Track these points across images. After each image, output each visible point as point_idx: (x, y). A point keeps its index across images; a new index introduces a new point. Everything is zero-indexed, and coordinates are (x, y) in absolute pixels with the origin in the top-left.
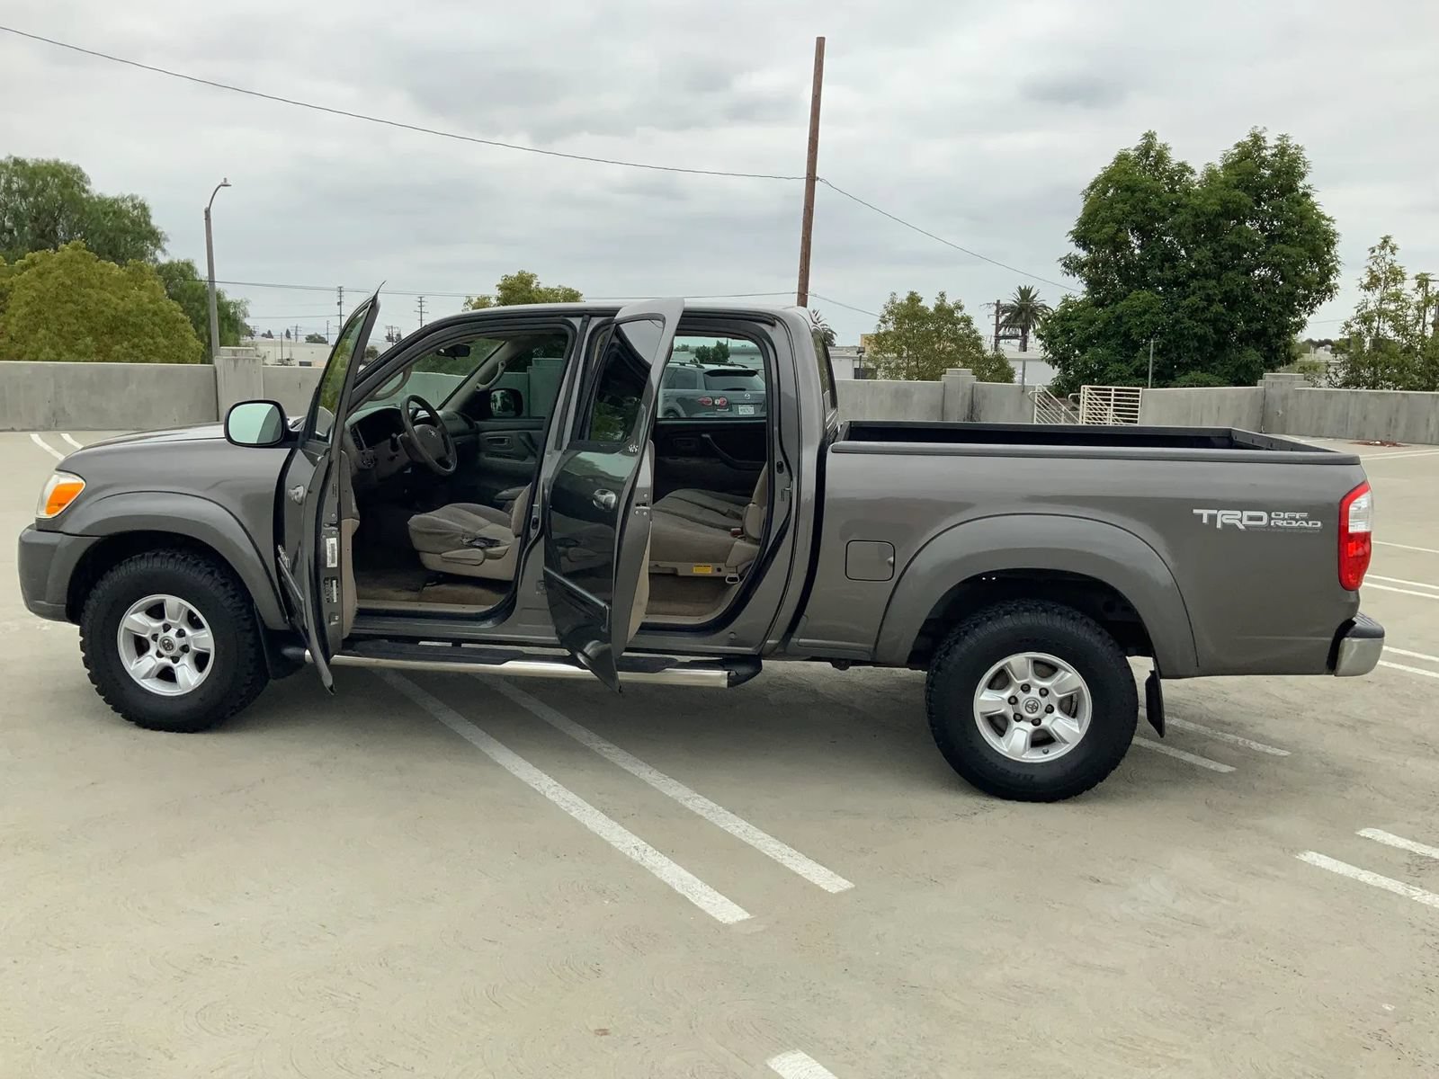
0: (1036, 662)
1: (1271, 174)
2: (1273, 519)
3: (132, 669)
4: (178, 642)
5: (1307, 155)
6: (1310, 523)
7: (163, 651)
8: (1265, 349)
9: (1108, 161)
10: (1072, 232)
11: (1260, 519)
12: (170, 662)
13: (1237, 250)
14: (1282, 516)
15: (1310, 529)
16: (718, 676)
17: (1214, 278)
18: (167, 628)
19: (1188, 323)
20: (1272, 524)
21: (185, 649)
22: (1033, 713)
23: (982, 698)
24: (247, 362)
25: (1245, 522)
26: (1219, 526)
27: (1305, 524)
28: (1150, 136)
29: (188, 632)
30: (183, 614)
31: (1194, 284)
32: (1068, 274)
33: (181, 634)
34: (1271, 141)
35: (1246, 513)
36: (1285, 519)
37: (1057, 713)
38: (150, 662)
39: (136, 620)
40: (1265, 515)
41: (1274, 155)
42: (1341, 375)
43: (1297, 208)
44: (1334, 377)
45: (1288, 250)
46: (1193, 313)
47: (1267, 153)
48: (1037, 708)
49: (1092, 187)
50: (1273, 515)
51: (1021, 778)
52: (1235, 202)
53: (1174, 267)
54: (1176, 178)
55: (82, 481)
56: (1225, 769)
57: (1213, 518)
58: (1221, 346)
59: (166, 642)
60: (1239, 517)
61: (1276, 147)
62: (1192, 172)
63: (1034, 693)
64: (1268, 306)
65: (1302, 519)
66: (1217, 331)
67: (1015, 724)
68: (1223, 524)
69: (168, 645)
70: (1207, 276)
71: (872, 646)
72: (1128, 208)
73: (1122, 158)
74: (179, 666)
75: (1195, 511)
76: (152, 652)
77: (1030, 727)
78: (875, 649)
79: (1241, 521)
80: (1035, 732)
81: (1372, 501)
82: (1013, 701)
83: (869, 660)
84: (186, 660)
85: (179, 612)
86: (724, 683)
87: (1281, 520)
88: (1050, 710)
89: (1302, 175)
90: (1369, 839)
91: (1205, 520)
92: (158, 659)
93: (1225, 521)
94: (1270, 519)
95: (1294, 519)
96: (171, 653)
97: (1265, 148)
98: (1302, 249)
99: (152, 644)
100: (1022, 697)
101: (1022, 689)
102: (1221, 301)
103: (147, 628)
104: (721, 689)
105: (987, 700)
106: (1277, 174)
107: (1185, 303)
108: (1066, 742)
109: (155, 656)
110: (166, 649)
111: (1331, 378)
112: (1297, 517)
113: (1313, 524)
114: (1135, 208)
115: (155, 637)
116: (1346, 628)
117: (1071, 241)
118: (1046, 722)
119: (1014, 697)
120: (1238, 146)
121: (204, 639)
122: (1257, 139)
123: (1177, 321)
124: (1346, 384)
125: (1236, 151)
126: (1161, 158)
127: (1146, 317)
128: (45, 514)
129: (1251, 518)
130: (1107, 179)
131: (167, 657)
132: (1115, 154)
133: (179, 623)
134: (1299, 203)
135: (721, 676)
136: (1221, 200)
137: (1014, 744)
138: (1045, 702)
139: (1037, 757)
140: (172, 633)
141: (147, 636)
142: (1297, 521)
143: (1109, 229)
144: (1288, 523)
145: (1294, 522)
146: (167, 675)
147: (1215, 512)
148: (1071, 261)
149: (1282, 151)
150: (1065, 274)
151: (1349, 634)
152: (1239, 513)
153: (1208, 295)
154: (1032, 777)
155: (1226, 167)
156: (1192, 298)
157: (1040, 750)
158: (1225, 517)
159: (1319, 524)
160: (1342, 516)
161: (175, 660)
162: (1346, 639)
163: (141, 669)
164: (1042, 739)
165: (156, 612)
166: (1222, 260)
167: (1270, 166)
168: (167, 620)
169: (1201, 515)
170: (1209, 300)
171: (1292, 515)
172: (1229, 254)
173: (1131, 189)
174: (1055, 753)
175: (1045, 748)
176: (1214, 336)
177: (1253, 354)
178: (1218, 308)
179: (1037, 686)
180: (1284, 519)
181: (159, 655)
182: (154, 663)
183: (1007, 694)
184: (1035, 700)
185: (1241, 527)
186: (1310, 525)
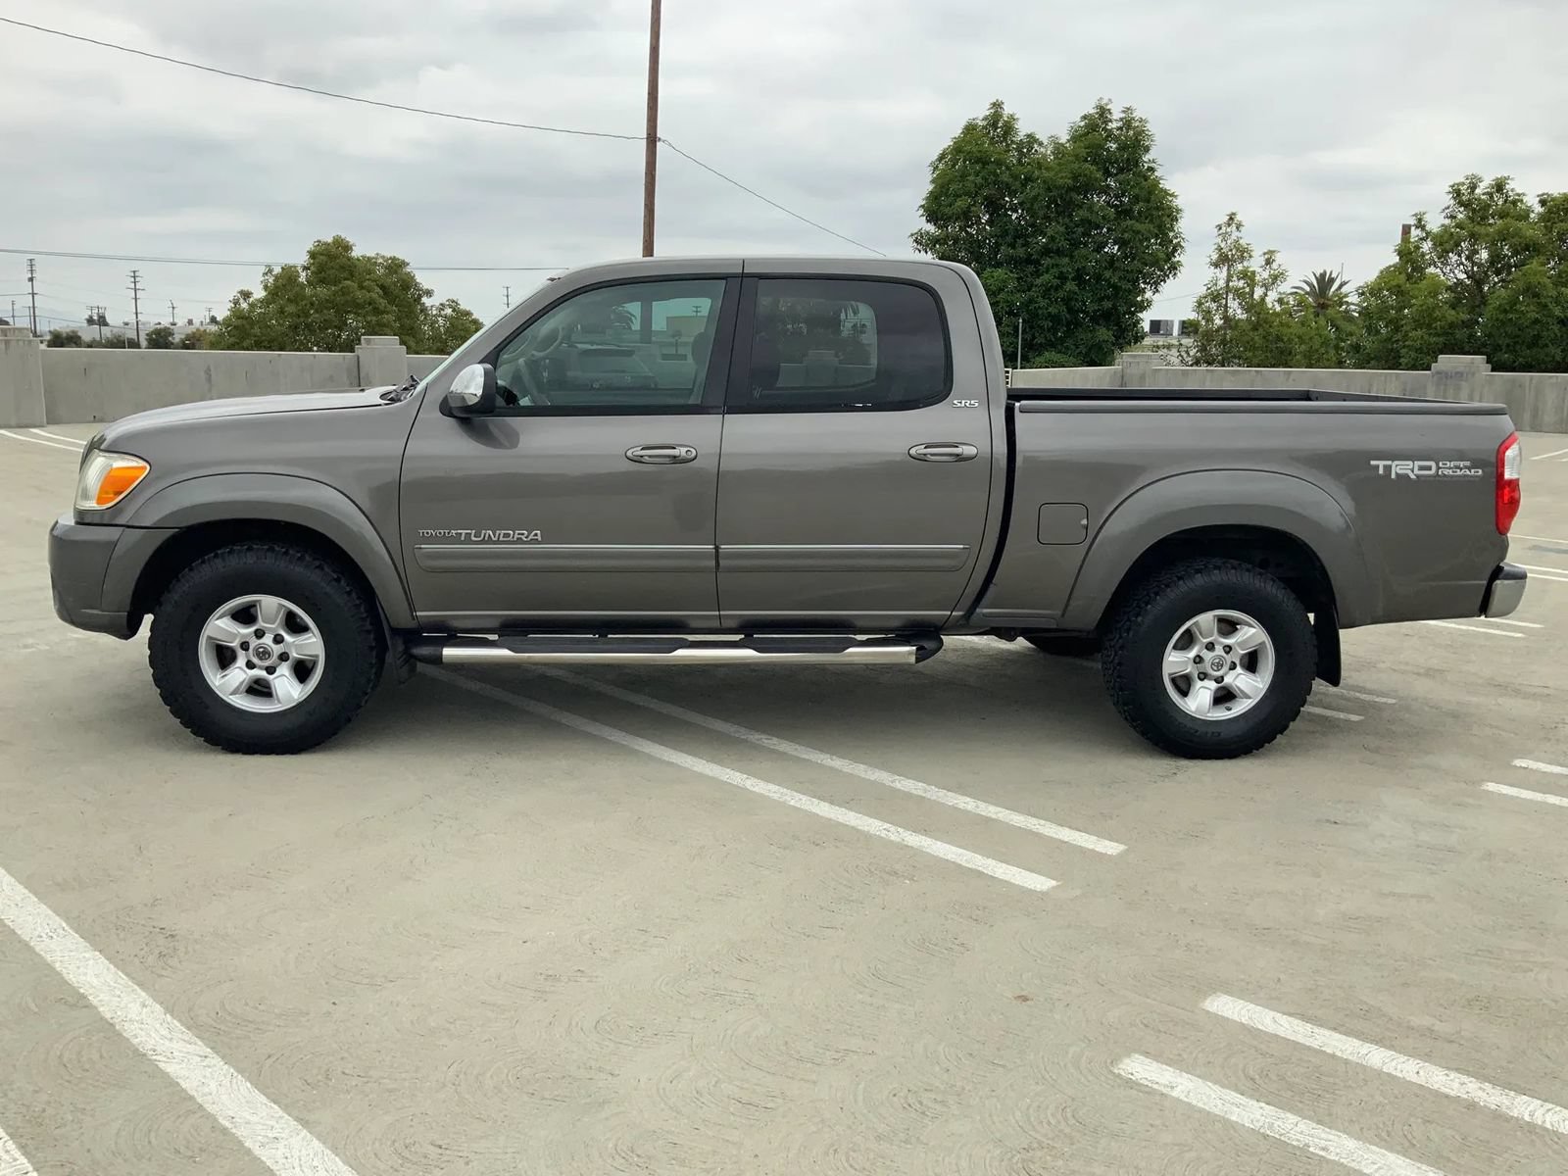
0: (1221, 620)
1: (1116, 148)
2: (1441, 468)
3: (217, 684)
4: (277, 649)
5: (1151, 128)
6: (1473, 471)
7: (255, 660)
8: (1115, 328)
9: (958, 132)
10: (922, 206)
11: (1429, 468)
12: (263, 674)
13: (1089, 224)
14: (1448, 465)
15: (1471, 476)
16: (905, 652)
17: (1066, 256)
18: (259, 634)
19: (1043, 303)
20: (1440, 473)
21: (284, 657)
22: (1219, 670)
23: (1171, 659)
24: (21, 343)
25: (1416, 471)
26: (1393, 476)
27: (1468, 473)
28: (997, 105)
29: (288, 638)
30: (282, 615)
31: (1046, 262)
32: (920, 251)
33: (278, 640)
34: (1117, 114)
35: (1417, 463)
37: (1239, 669)
38: (238, 674)
39: (221, 626)
40: (1433, 464)
41: (1120, 129)
42: (1191, 353)
43: (1144, 183)
44: (1185, 356)
45: (1138, 226)
46: (1047, 291)
47: (1112, 126)
48: (1222, 666)
49: (941, 158)
50: (1441, 465)
51: (1209, 735)
52: (1085, 175)
53: (1026, 244)
54: (1025, 150)
55: (142, 463)
56: (1354, 718)
57: (1388, 468)
58: (1073, 325)
59: (261, 650)
60: (1411, 467)
61: (1121, 119)
62: (1041, 144)
63: (1219, 650)
64: (1119, 284)
65: (1466, 467)
66: (1070, 310)
67: (1199, 684)
68: (1397, 474)
69: (264, 654)
70: (1059, 252)
71: (1060, 613)
72: (979, 180)
73: (970, 129)
74: (276, 678)
75: (1373, 463)
76: (241, 662)
77: (1213, 685)
78: (1063, 615)
79: (1413, 472)
80: (1218, 690)
81: (1520, 449)
82: (1198, 659)
83: (1055, 627)
84: (284, 669)
85: (278, 612)
86: (913, 659)
87: (1448, 469)
88: (1233, 667)
89: (1147, 149)
90: (1524, 768)
91: (1381, 471)
92: (248, 671)
93: (1399, 472)
94: (1438, 468)
95: (1458, 467)
96: (267, 663)
97: (1111, 121)
98: (1151, 226)
99: (241, 654)
100: (1208, 656)
101: (1206, 648)
102: (1073, 279)
103: (234, 636)
104: (910, 665)
105: (1174, 661)
106: (1122, 148)
107: (1038, 281)
108: (1250, 698)
109: (246, 669)
110: (261, 659)
111: (1182, 357)
112: (1461, 466)
113: (1475, 472)
114: (986, 179)
115: (245, 646)
116: (1497, 573)
117: (923, 215)
118: (1228, 680)
119: (1198, 656)
120: (1084, 117)
121: (311, 644)
122: (1103, 112)
123: (1031, 301)
124: (1197, 363)
125: (1083, 124)
126: (1009, 129)
127: (1001, 296)
128: (95, 505)
129: (1421, 468)
130: (958, 149)
131: (261, 668)
132: (963, 123)
133: (276, 627)
134: (1146, 179)
135: (910, 653)
136: (1072, 173)
137: (1199, 702)
138: (1229, 658)
139: (1221, 714)
140: (268, 640)
141: (235, 644)
142: (1461, 469)
143: (961, 204)
144: (1453, 472)
145: (1458, 471)
146: (259, 689)
147: (1389, 463)
148: (922, 237)
149: (1127, 123)
150: (917, 251)
151: (1501, 576)
152: (1410, 463)
153: (1061, 272)
154: (1219, 734)
155: (1074, 139)
156: (1046, 277)
157: (1222, 707)
158: (1399, 468)
159: (1480, 471)
160: (1500, 463)
161: (271, 670)
162: (1498, 582)
163: (228, 684)
164: (1224, 696)
165: (245, 616)
166: (1074, 236)
167: (1116, 139)
168: (261, 624)
169: (1378, 466)
170: (1062, 277)
171: (1457, 463)
172: (1080, 230)
173: (983, 161)
174: (1240, 707)
175: (1227, 705)
176: (1068, 316)
177: (1104, 334)
178: (1071, 286)
179: (1221, 643)
180: (1450, 468)
181: (250, 665)
182: (245, 676)
183: (1192, 654)
184: (1220, 657)
185: (1413, 477)
186: (1473, 473)
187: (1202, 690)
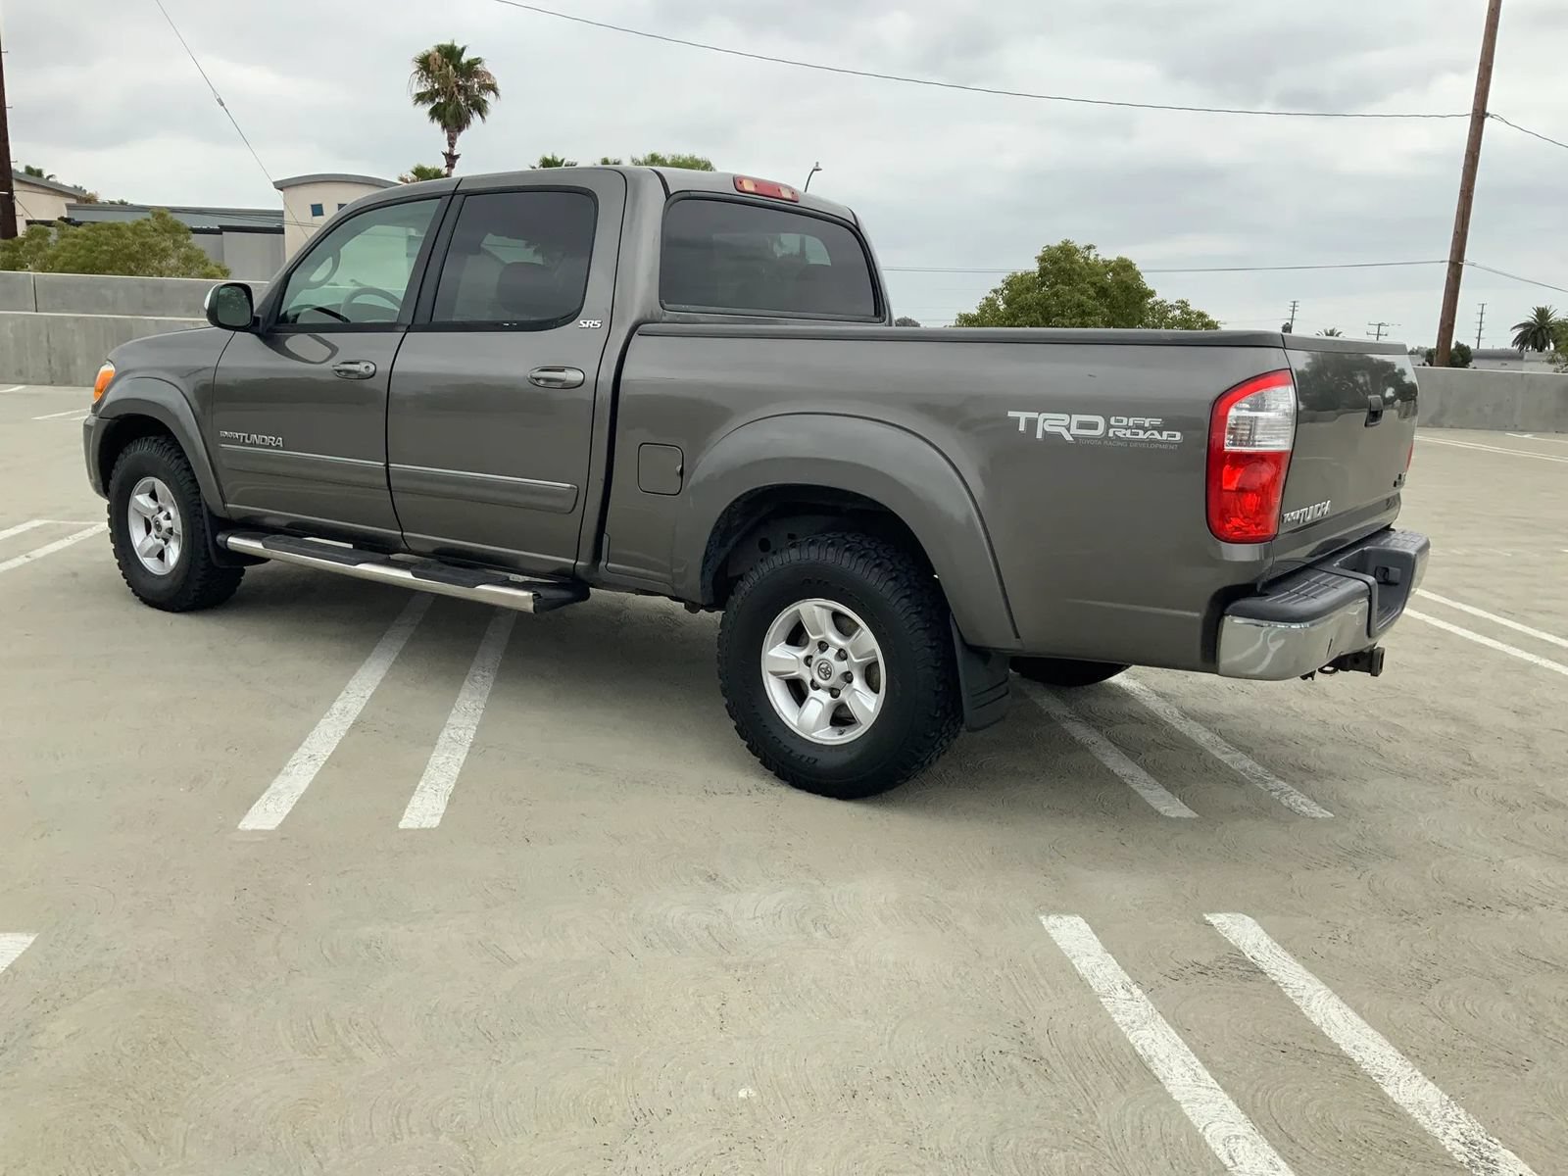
0: (830, 614)
2: (1113, 427)
3: (139, 548)
6: (1165, 433)
11: (1094, 426)
14: (1125, 423)
15: (1164, 442)
16: (523, 599)
20: (1111, 434)
23: (772, 653)
25: (1074, 430)
26: (1039, 435)
27: (1157, 436)
35: (1076, 418)
36: (1130, 428)
37: (856, 684)
40: (1100, 420)
48: (830, 673)
50: (1112, 421)
56: (1178, 813)
57: (1032, 424)
60: (1066, 423)
63: (831, 653)
65: (1154, 428)
67: (813, 693)
68: (1045, 432)
71: (671, 578)
75: (1011, 414)
77: (828, 699)
79: (1068, 430)
80: (834, 707)
82: (809, 662)
86: (530, 606)
87: (1123, 428)
88: (849, 678)
91: (1021, 427)
93: (1048, 429)
94: (1108, 426)
95: (1141, 427)
101: (818, 646)
105: (778, 656)
108: (859, 724)
112: (1147, 425)
113: (1169, 436)
116: (1226, 601)
118: (844, 694)
119: (810, 657)
129: (1082, 425)
135: (527, 599)
138: (843, 666)
139: (834, 738)
142: (1146, 430)
144: (1133, 434)
145: (1141, 432)
147: (1034, 415)
151: (1229, 610)
152: (1066, 417)
154: (816, 761)
157: (838, 729)
158: (1051, 423)
159: (1179, 436)
160: (1214, 426)
162: (1228, 619)
163: (145, 548)
164: (839, 716)
169: (1018, 419)
171: (1139, 420)
174: (849, 734)
175: (841, 728)
179: (835, 645)
180: (1127, 428)
183: (803, 654)
184: (832, 663)
185: (1068, 437)
186: (1165, 437)
187: (812, 701)
